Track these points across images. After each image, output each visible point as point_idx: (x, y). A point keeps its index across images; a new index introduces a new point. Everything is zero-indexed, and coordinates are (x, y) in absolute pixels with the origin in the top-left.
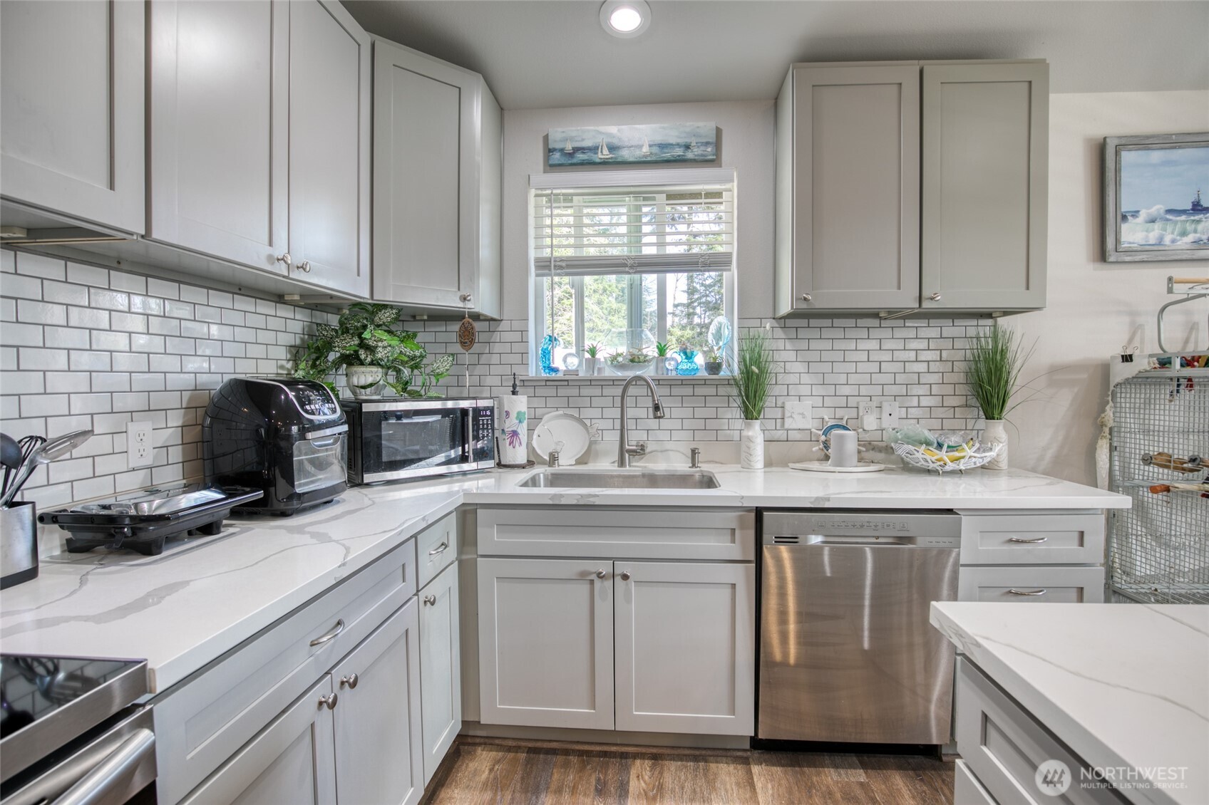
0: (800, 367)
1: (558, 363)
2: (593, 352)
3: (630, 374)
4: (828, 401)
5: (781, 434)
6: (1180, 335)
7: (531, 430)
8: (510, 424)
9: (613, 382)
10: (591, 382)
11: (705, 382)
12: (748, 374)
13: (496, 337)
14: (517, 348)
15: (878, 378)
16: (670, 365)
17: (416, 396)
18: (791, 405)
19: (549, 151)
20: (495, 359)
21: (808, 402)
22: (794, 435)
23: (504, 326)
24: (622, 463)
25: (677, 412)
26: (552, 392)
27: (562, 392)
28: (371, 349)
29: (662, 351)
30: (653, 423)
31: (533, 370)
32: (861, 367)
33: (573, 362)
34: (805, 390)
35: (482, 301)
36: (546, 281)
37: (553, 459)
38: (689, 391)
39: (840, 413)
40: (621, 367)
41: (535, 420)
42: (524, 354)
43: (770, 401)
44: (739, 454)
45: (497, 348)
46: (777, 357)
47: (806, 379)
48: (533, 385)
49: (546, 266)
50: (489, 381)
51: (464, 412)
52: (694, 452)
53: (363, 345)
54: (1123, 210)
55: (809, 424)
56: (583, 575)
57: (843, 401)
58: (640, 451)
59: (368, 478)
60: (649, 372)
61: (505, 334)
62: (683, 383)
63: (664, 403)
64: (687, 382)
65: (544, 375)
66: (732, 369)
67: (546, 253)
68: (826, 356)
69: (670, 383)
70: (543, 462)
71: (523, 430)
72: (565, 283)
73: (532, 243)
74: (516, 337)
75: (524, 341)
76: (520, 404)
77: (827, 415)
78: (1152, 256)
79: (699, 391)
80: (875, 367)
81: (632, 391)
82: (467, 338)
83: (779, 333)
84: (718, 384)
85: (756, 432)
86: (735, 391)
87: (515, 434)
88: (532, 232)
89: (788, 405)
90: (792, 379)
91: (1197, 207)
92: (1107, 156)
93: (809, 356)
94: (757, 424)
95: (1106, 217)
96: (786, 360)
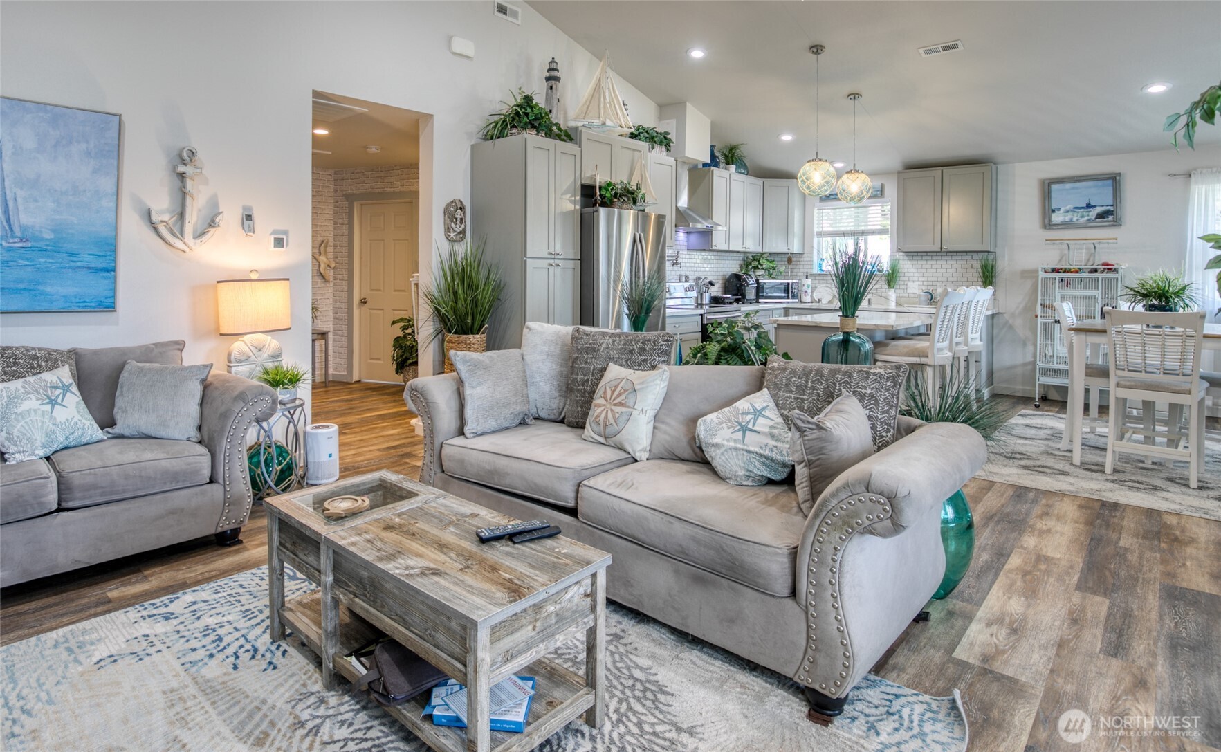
0: (915, 270)
1: (824, 268)
4: (925, 283)
5: (907, 295)
6: (1084, 257)
7: (812, 292)
8: (805, 288)
12: (892, 273)
13: (802, 259)
14: (809, 263)
15: (945, 275)
17: (774, 278)
18: (910, 284)
20: (801, 266)
21: (917, 283)
22: (911, 295)
23: (805, 255)
26: (821, 278)
27: (825, 278)
28: (762, 265)
31: (816, 270)
32: (938, 270)
33: (828, 268)
35: (796, 248)
37: (819, 301)
39: (929, 287)
41: (813, 288)
42: (812, 265)
43: (898, 283)
45: (802, 263)
46: (905, 266)
47: (916, 275)
48: (814, 276)
49: (820, 234)
50: (800, 274)
51: (788, 284)
52: (869, 300)
53: (759, 264)
54: (1053, 208)
55: (918, 292)
57: (931, 283)
59: (760, 300)
61: (805, 258)
65: (820, 272)
66: (887, 271)
67: (821, 230)
68: (924, 266)
70: (816, 302)
71: (809, 291)
73: (815, 226)
74: (808, 259)
75: (812, 261)
76: (809, 282)
77: (924, 288)
78: (1067, 226)
80: (944, 271)
82: (790, 261)
83: (906, 258)
85: (892, 294)
87: (806, 292)
88: (815, 222)
89: (909, 284)
90: (912, 274)
91: (1089, 206)
92: (1047, 187)
93: (917, 266)
94: (893, 290)
95: (1047, 210)
96: (908, 267)
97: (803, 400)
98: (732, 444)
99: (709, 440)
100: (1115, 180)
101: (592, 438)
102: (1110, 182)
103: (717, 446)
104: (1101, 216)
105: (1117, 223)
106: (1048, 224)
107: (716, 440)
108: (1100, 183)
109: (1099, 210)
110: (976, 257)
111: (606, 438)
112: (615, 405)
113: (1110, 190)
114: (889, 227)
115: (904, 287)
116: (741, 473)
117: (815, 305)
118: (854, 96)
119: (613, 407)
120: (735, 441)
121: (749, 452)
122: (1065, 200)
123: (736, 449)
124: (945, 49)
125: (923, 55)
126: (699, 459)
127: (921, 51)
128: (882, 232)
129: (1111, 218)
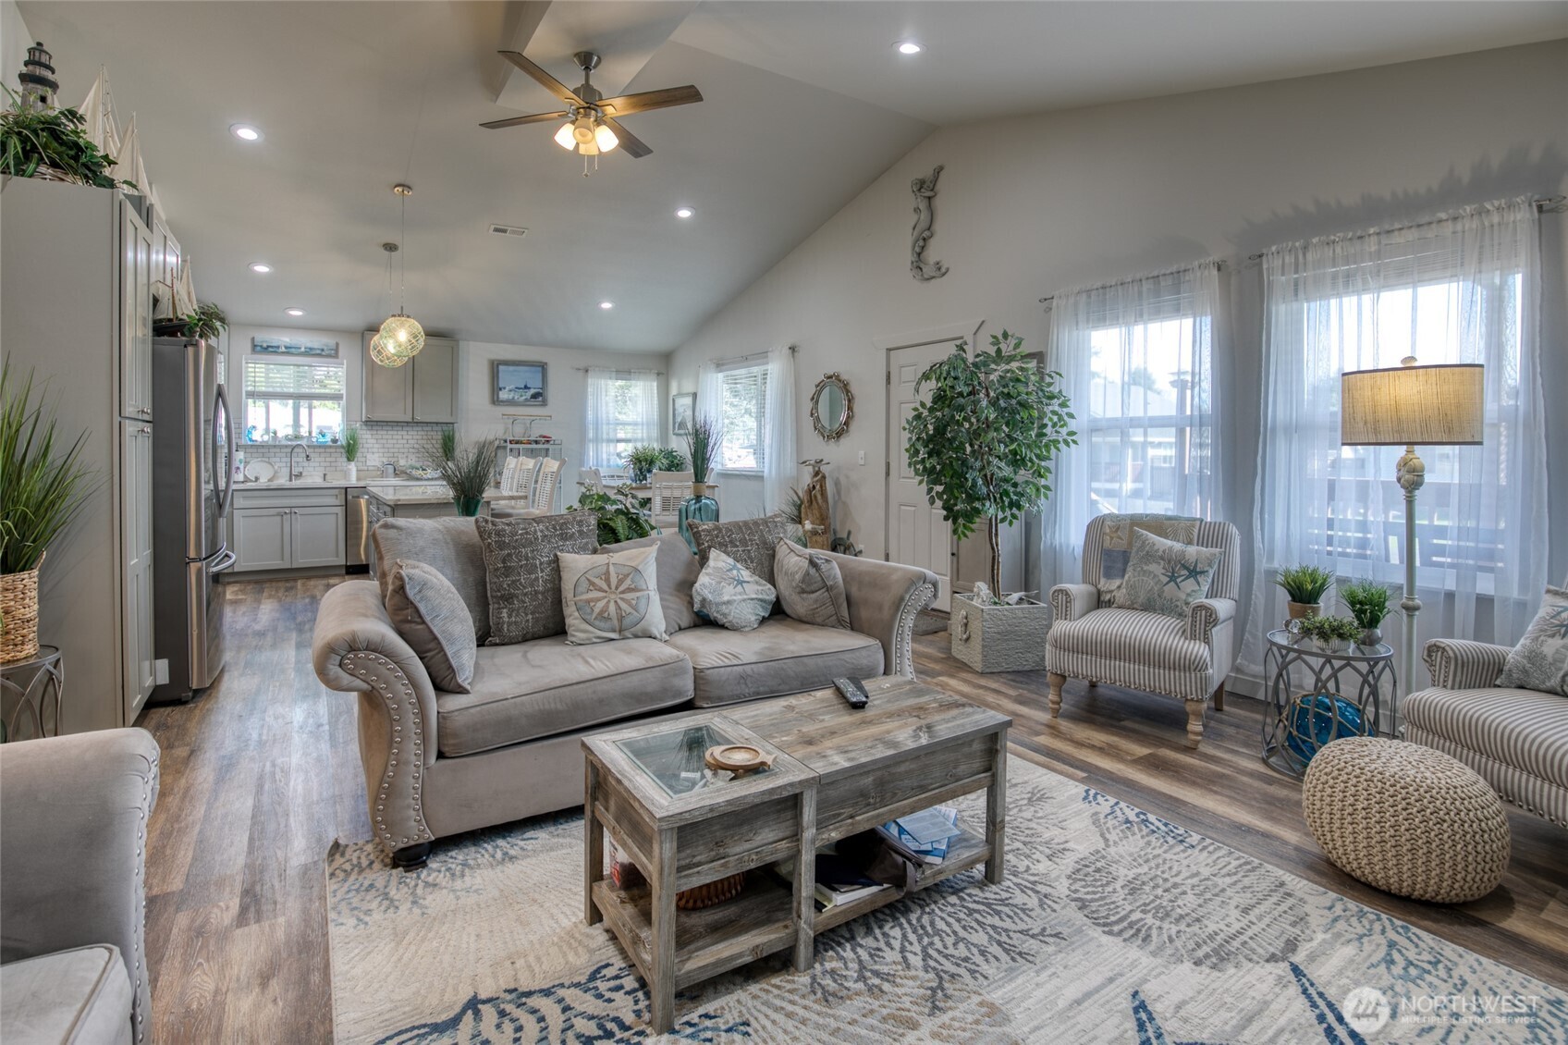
0: (374, 441)
1: (256, 437)
2: (275, 433)
3: (294, 443)
4: (386, 454)
5: (366, 468)
7: (245, 468)
8: (236, 464)
9: (286, 446)
10: (275, 446)
11: (330, 447)
12: (349, 444)
14: (238, 431)
15: (407, 446)
16: (314, 440)
18: (369, 456)
19: (254, 346)
21: (377, 455)
22: (372, 469)
24: (291, 480)
25: (317, 459)
26: (255, 450)
27: (260, 450)
29: (310, 433)
30: (306, 464)
31: (244, 441)
32: (399, 441)
33: (266, 438)
34: (375, 450)
36: (250, 401)
37: (257, 479)
38: (323, 450)
39: (392, 459)
40: (290, 440)
41: (247, 463)
42: (240, 434)
43: (359, 455)
44: (346, 474)
46: (365, 437)
47: (376, 446)
48: (245, 447)
49: (251, 395)
52: (325, 475)
54: (500, 386)
55: (378, 464)
56: (278, 514)
57: (393, 455)
58: (299, 475)
60: (304, 443)
62: (320, 447)
63: (312, 455)
64: (323, 446)
65: (250, 443)
66: (343, 441)
67: (250, 388)
68: (385, 437)
69: (314, 447)
70: (251, 481)
71: (242, 467)
72: (260, 403)
73: (245, 384)
74: (237, 425)
75: (240, 428)
76: (239, 456)
77: (385, 460)
78: (511, 403)
79: (328, 450)
80: (406, 442)
81: (296, 450)
83: (364, 427)
84: (337, 447)
85: (353, 467)
86: (343, 450)
87: (238, 468)
88: (244, 379)
90: (369, 446)
91: (526, 387)
92: (495, 367)
93: (377, 437)
94: (353, 463)
95: (495, 388)
96: (367, 438)
97: (749, 551)
98: (740, 597)
99: (717, 600)
100: (543, 367)
101: (599, 638)
102: (540, 369)
103: (729, 602)
104: (535, 396)
105: (544, 404)
106: (495, 401)
107: (726, 598)
108: (533, 369)
109: (532, 391)
110: (435, 428)
111: (620, 631)
112: (623, 592)
113: (540, 376)
114: (344, 392)
115: (363, 459)
116: (753, 618)
117: (249, 485)
118: (390, 247)
119: (622, 596)
120: (740, 594)
121: (752, 599)
122: (509, 379)
123: (744, 600)
124: (514, 232)
125: (491, 231)
126: (705, 621)
127: (493, 227)
128: (335, 397)
129: (540, 399)
